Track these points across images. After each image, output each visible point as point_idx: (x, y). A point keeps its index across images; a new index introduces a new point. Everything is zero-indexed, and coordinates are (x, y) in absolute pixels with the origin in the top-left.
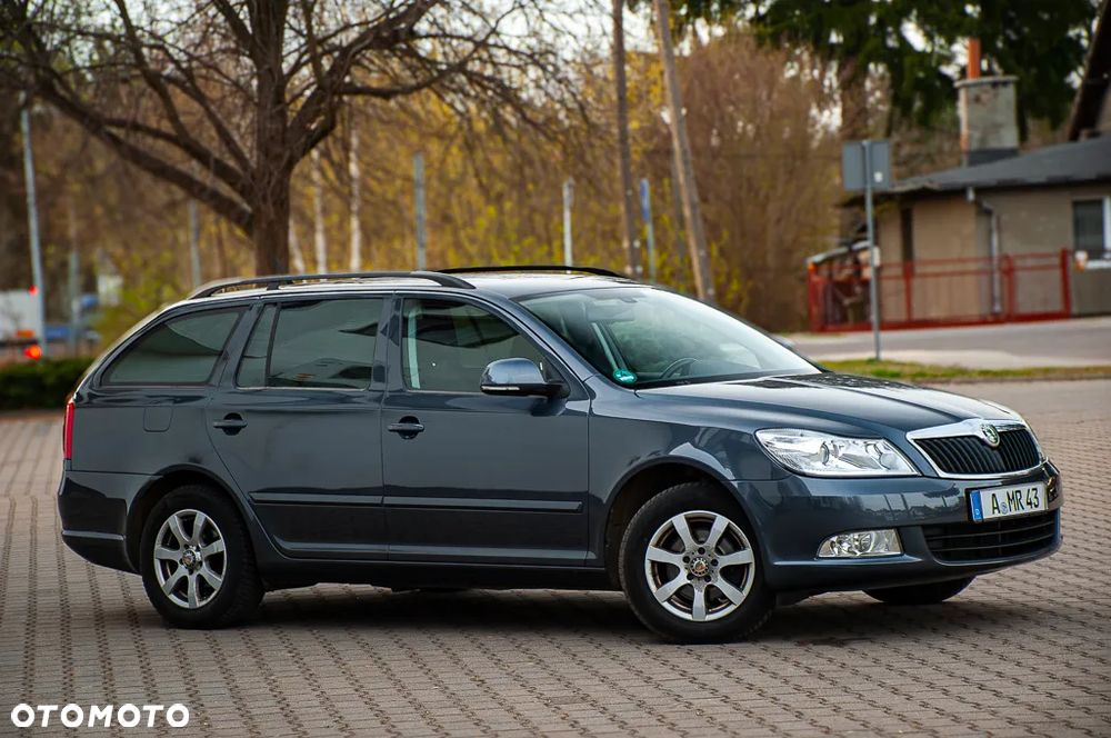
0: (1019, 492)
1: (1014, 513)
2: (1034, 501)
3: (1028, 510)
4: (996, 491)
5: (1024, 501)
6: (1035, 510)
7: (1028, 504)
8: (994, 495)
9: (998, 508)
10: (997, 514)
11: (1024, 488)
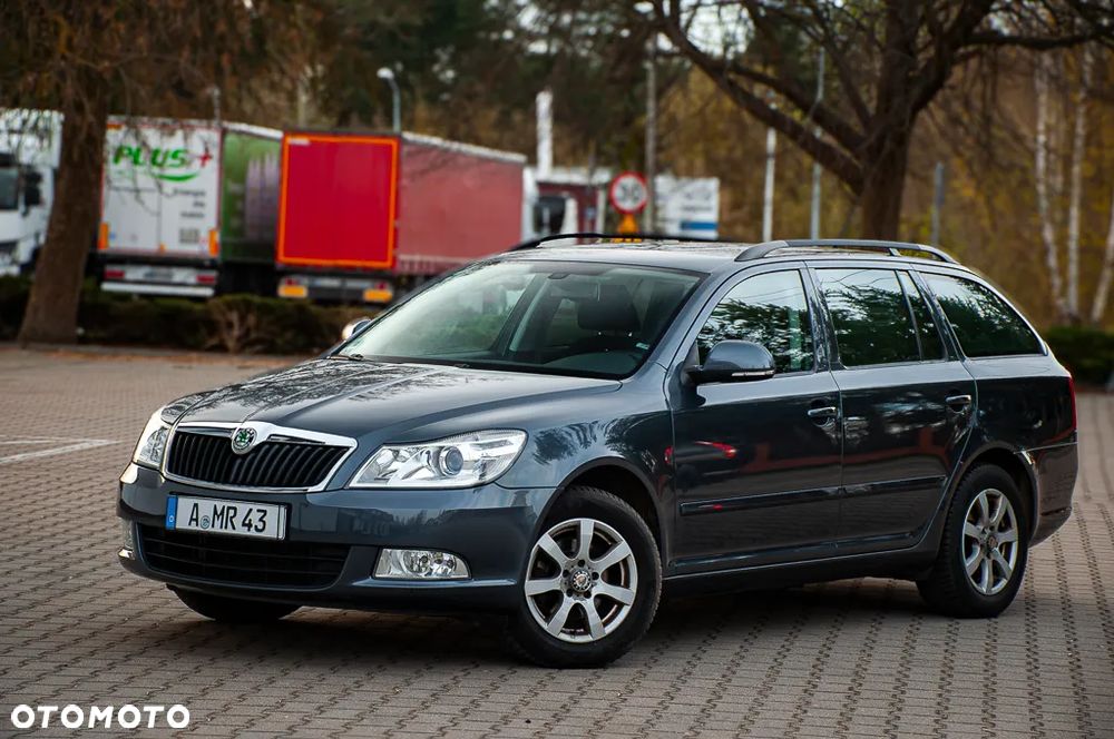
0: (235, 509)
1: (217, 529)
2: (255, 522)
3: (243, 531)
4: (200, 502)
5: (238, 521)
6: (253, 533)
7: (244, 525)
8: (196, 505)
9: (196, 520)
10: (193, 527)
11: (243, 508)
